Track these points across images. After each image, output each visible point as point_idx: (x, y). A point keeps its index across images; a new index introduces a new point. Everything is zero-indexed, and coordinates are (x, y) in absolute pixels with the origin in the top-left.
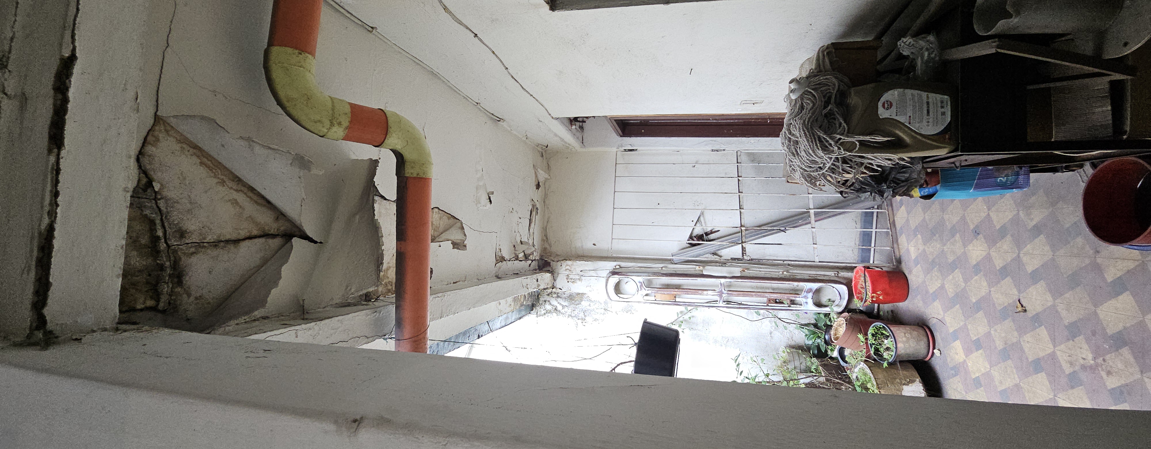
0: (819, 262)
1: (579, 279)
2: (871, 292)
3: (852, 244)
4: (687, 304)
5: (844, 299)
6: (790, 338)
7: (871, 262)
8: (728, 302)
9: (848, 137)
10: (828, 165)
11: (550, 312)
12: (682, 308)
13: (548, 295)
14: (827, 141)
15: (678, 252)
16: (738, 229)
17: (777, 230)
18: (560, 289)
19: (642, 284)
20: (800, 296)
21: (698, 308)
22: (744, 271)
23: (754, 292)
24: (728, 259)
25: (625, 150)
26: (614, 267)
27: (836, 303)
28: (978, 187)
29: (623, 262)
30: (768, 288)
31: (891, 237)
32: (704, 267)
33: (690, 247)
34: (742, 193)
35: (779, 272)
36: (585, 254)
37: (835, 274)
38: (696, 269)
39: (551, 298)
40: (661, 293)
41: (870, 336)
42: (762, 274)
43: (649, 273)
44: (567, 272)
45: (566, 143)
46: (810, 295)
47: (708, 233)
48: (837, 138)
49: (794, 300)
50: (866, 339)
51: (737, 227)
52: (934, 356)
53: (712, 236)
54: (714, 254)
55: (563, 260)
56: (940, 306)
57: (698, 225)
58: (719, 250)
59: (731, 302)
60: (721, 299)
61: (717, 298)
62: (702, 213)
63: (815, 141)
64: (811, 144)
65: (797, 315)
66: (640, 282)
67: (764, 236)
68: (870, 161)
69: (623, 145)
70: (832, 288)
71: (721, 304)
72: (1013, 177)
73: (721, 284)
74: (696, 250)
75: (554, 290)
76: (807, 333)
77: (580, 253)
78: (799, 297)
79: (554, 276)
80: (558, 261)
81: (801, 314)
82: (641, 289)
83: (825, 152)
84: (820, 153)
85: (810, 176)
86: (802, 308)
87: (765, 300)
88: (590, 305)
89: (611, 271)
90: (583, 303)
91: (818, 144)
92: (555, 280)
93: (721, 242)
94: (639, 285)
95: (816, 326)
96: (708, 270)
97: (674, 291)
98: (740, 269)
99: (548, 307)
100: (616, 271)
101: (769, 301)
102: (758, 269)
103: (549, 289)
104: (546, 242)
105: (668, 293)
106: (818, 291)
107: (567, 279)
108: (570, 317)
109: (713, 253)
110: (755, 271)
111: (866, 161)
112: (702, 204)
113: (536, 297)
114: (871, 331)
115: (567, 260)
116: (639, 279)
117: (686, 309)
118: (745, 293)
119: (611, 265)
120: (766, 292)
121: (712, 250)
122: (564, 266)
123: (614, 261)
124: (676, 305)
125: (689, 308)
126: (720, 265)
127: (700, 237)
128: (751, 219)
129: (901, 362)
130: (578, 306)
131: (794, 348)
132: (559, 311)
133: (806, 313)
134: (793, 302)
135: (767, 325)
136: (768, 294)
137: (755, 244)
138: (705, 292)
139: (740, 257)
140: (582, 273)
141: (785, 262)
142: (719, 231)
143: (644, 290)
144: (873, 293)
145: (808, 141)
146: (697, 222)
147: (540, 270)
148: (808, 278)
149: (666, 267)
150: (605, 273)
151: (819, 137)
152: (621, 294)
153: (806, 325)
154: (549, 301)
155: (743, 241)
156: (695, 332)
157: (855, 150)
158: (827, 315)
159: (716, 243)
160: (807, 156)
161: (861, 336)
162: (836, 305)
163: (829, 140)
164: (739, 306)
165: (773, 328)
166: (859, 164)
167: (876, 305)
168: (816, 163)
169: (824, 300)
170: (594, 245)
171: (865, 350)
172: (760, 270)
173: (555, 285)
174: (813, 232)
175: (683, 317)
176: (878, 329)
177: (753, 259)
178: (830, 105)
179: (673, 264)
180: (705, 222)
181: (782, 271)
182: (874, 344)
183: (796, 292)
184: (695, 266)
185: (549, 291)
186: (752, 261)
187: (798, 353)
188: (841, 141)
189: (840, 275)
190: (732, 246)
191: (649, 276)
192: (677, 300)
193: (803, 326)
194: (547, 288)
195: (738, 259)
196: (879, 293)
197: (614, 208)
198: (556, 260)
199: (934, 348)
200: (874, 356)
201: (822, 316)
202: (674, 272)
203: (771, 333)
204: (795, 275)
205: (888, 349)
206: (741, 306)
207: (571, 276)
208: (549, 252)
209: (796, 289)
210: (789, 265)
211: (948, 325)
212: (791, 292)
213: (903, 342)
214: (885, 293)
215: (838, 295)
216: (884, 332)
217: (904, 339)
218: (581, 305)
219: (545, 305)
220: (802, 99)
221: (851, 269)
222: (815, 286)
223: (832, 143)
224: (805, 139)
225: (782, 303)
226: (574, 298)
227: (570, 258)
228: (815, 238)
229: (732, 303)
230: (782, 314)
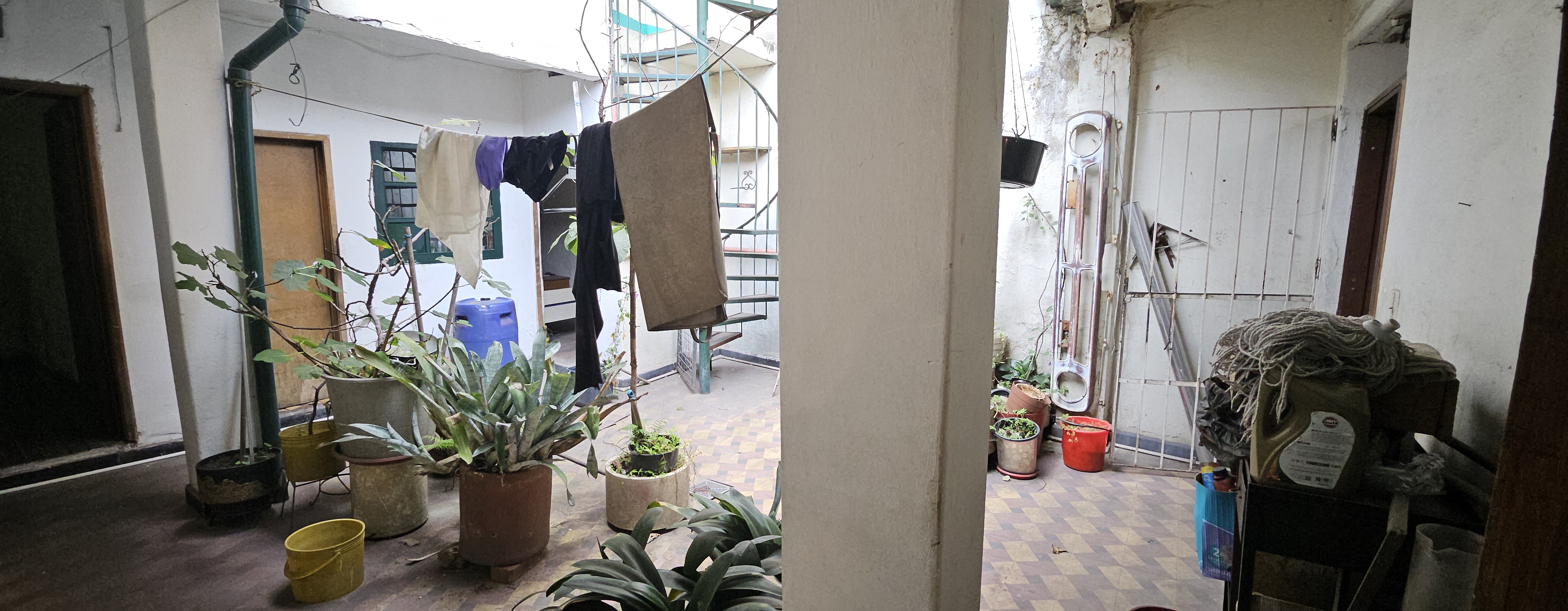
0: (1119, 383)
1: (1101, 70)
2: (1077, 431)
3: (1143, 428)
4: (1062, 223)
5: (1068, 407)
6: (1018, 344)
7: (1117, 445)
8: (1064, 275)
9: (1288, 375)
10: (1249, 354)
11: (1049, 35)
12: (1056, 217)
13: (1076, 28)
14: (1284, 353)
15: (1140, 211)
16: (1173, 290)
17: (1169, 339)
18: (1086, 44)
19: (1092, 162)
20: (1072, 359)
21: (1055, 238)
22: (1109, 295)
23: (1078, 306)
24: (1127, 274)
25: (1335, 121)
26: (1118, 121)
27: (1063, 398)
28: (1208, 529)
29: (1127, 133)
30: (1084, 323)
31: (1151, 468)
32: (1116, 245)
33: (1148, 227)
34: (1235, 299)
35: (1106, 337)
36: (1142, 76)
37: (1102, 402)
38: (1114, 234)
39: (1071, 32)
40: (1077, 188)
41: (1023, 419)
42: (1103, 316)
43: (1109, 170)
44: (1112, 52)
45: (1362, 13)
46: (1074, 370)
47: (1170, 252)
48: (1287, 364)
49: (1067, 352)
50: (1020, 416)
51: (1176, 288)
52: (1002, 476)
53: (1164, 258)
54: (1136, 260)
55: (1132, 41)
56: (1060, 492)
57: (1184, 238)
58: (1141, 265)
59: (1065, 279)
60: (1068, 265)
61: (1070, 261)
62: (1203, 244)
63: (1287, 341)
64: (1283, 335)
65: (1047, 353)
66: (1094, 159)
67: (1160, 324)
68: (1250, 401)
69: (1347, 117)
70: (1083, 395)
71: (1061, 266)
72: (1219, 564)
73: (1090, 266)
74: (1141, 235)
75: (1083, 35)
76: (1025, 363)
77: (1144, 67)
78: (1071, 357)
79: (1106, 31)
80: (1131, 34)
81: (1049, 358)
82: (1084, 161)
83: (1268, 351)
84: (1269, 344)
85: (1237, 337)
86: (1057, 360)
87: (1068, 319)
88: (1060, 92)
89: (1113, 117)
90: (1063, 81)
91: (1280, 343)
92: (1100, 34)
93: (1154, 266)
94: (1091, 158)
95: (1034, 373)
96: (1111, 252)
97: (1080, 206)
98: (1111, 291)
99: (1057, 31)
100: (1113, 124)
101: (1066, 324)
102: (1110, 313)
103: (1085, 27)
104: (1167, 8)
105: (1078, 199)
106: (1079, 380)
107: (1101, 53)
108: (1042, 66)
109: (1136, 258)
110: (1109, 312)
111: (1251, 397)
112: (1220, 245)
113: (1072, 10)
114: (1030, 422)
115: (1133, 47)
116: (1100, 158)
117: (1056, 223)
118: (1077, 294)
119: (1122, 116)
120: (1078, 320)
121: (1143, 256)
122: (1122, 44)
123: (1129, 120)
124: (1061, 209)
125: (1056, 227)
126: (1119, 267)
127: (1162, 241)
128: (1188, 308)
129: (995, 444)
130: (1059, 75)
131: (1006, 346)
132: (1051, 49)
133: (1050, 364)
134: (1064, 350)
135: (1034, 319)
136: (1076, 322)
137: (1149, 310)
138: (1078, 246)
139: (1130, 290)
140: (1110, 73)
141: (1120, 344)
142: (1172, 266)
143: (1082, 165)
144: (1076, 433)
145: (1289, 332)
146: (1188, 236)
147: (1116, 7)
148: (1097, 371)
149: (1117, 194)
150: (1109, 109)
151: (1292, 345)
152: (1077, 134)
153: (1035, 362)
154: (1066, 30)
155: (1154, 295)
156: (1023, 234)
157: (1266, 381)
158: (1047, 386)
159: (1152, 259)
160: (1266, 332)
161: (1023, 411)
162: (1060, 397)
163: (1286, 355)
164: (1059, 287)
165: (1030, 327)
166: (1247, 390)
167: (1061, 439)
168: (1254, 341)
169: (1066, 385)
170: (1158, 87)
171: (1007, 413)
172: (1110, 317)
173: (1092, 35)
174: (1163, 381)
175: (1044, 219)
176: (1032, 429)
177: (1125, 306)
178: (1343, 363)
179: (1122, 204)
180: (1187, 248)
181: (1108, 342)
182: (1014, 422)
183: (1078, 355)
184: (1117, 233)
185: (1083, 29)
186: (1123, 304)
187: (1001, 350)
188: (1282, 369)
189: (1100, 407)
190: (1147, 283)
191: (1104, 171)
192: (1068, 211)
193: (1034, 359)
194: (1086, 24)
195: (1126, 287)
196: (1076, 439)
197: (1220, 111)
198: (1134, 30)
199: (1011, 477)
200: (1000, 421)
201: (1046, 381)
202: (1109, 205)
203: (1023, 323)
204: (1101, 356)
205: (1009, 434)
206: (1059, 290)
207: (1105, 57)
208: (1146, 18)
209: (1082, 356)
210: (1116, 351)
211: (1038, 494)
212: (1077, 350)
213: (1017, 449)
214: (1075, 446)
215: (1073, 401)
216: (1028, 434)
217: (1021, 451)
218: (1060, 79)
219: (1060, 26)
220: (1359, 332)
221: (1109, 418)
222: (1086, 376)
223: (1281, 358)
224: (1291, 328)
225: (1063, 337)
226: (1071, 67)
227: (1135, 53)
228: (1155, 382)
229: (1063, 280)
230: (1048, 338)
